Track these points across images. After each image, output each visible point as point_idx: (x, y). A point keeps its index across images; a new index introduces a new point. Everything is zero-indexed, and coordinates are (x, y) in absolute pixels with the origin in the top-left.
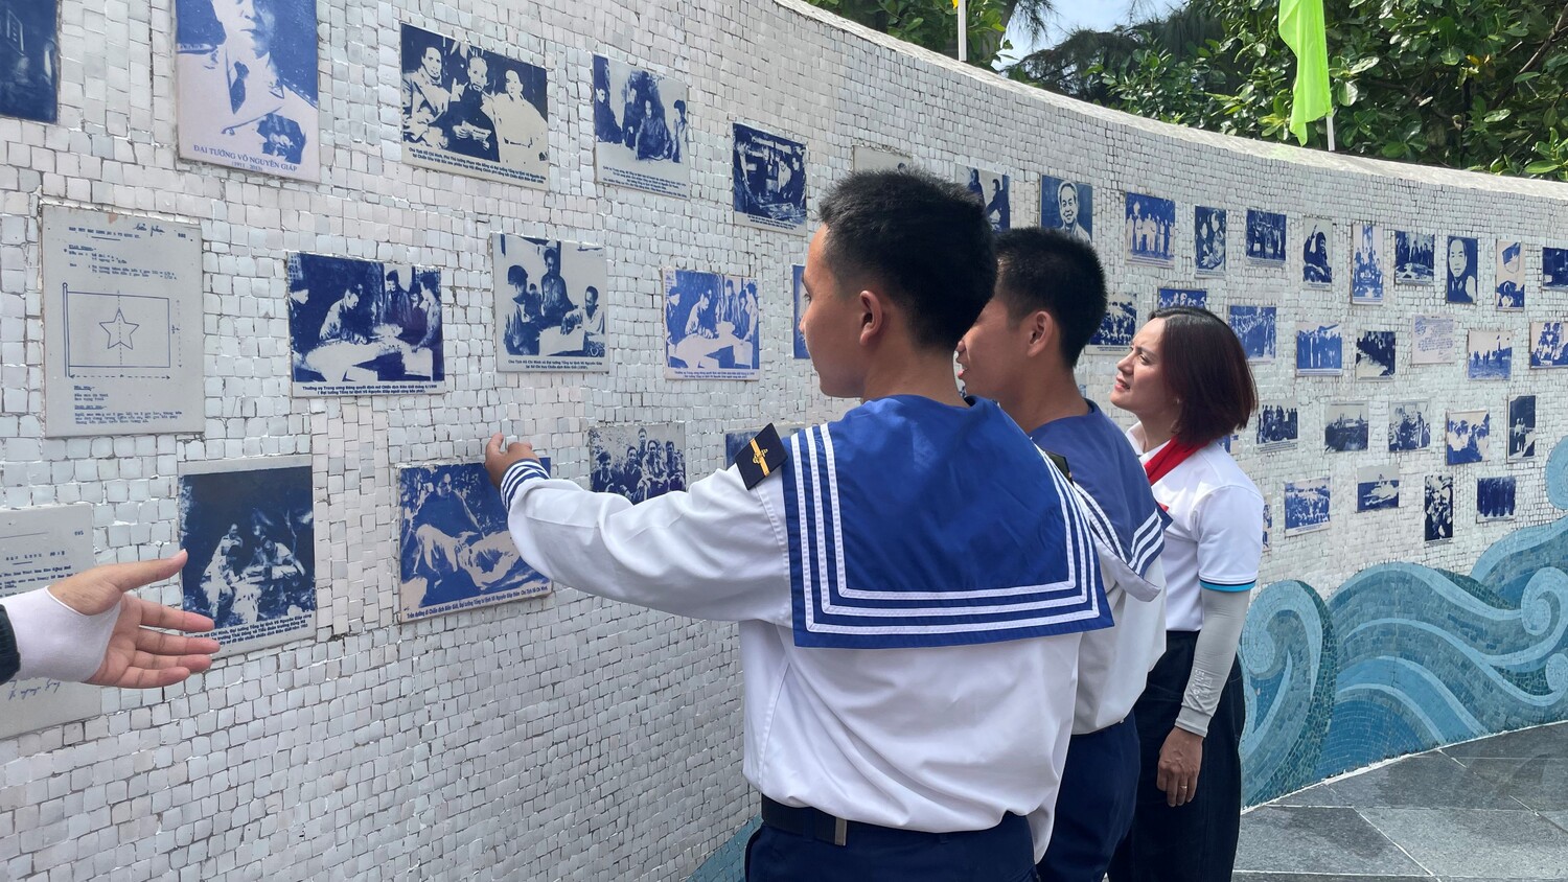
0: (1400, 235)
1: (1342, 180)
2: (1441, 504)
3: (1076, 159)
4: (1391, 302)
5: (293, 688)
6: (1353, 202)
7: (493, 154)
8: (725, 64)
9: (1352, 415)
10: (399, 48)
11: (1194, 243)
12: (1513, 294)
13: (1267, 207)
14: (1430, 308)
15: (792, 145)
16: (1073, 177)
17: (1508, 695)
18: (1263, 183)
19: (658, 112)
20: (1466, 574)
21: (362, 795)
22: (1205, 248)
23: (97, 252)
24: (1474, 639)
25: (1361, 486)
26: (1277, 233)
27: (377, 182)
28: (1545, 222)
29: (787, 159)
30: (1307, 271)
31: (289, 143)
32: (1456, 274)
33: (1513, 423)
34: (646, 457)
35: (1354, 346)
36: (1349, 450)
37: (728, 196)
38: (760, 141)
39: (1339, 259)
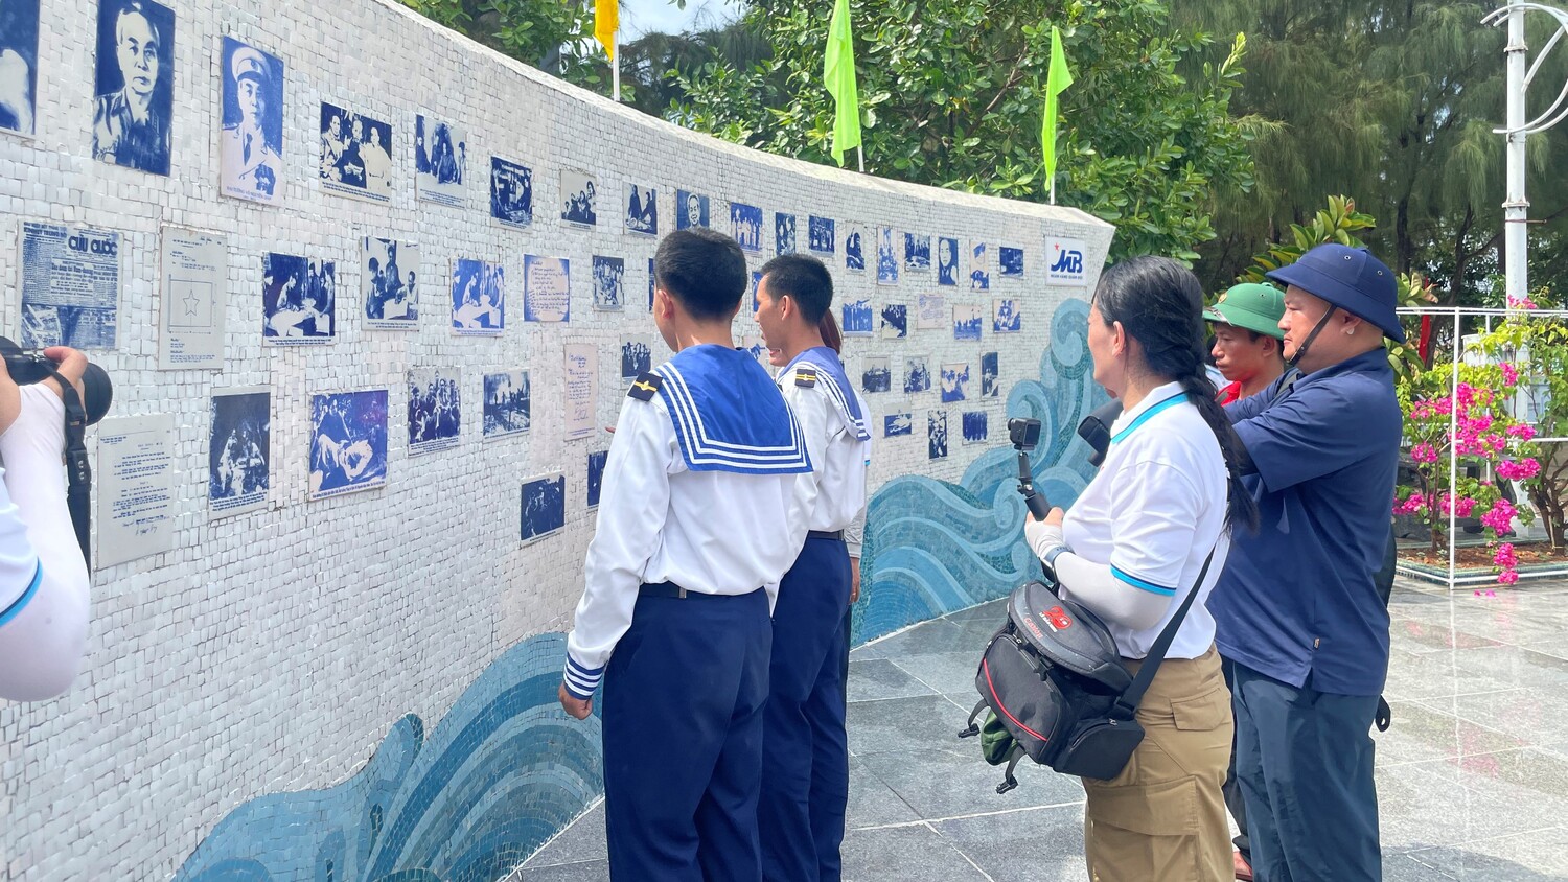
0: (908, 236)
1: (870, 196)
2: (939, 431)
3: (698, 178)
4: (903, 284)
5: (255, 541)
6: (877, 212)
7: (363, 184)
8: (487, 116)
9: (880, 365)
10: (319, 117)
11: (775, 240)
12: (980, 278)
13: (821, 214)
14: (928, 289)
15: (524, 169)
16: (697, 191)
17: (987, 574)
18: (819, 197)
19: (450, 151)
20: (957, 483)
21: (287, 619)
22: (782, 243)
23: (184, 255)
24: (963, 532)
25: (886, 418)
26: (828, 233)
27: (305, 205)
28: (1001, 229)
29: (521, 180)
30: (848, 260)
31: (268, 183)
32: (945, 265)
33: (984, 373)
34: (439, 391)
35: (880, 315)
36: (878, 391)
37: (488, 207)
38: (506, 168)
39: (869, 253)
